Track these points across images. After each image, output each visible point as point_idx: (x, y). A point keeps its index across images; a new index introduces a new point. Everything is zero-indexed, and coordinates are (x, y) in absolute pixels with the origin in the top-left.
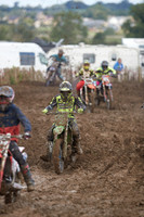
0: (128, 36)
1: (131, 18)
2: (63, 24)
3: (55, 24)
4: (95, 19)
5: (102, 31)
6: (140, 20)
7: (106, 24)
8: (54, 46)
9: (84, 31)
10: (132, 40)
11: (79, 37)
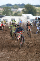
0: (24, 14)
1: (24, 8)
2: (5, 10)
3: (4, 10)
4: (15, 9)
5: (17, 12)
6: (27, 9)
7: (18, 10)
8: (3, 17)
9: (12, 12)
10: (25, 15)
11: (10, 14)
